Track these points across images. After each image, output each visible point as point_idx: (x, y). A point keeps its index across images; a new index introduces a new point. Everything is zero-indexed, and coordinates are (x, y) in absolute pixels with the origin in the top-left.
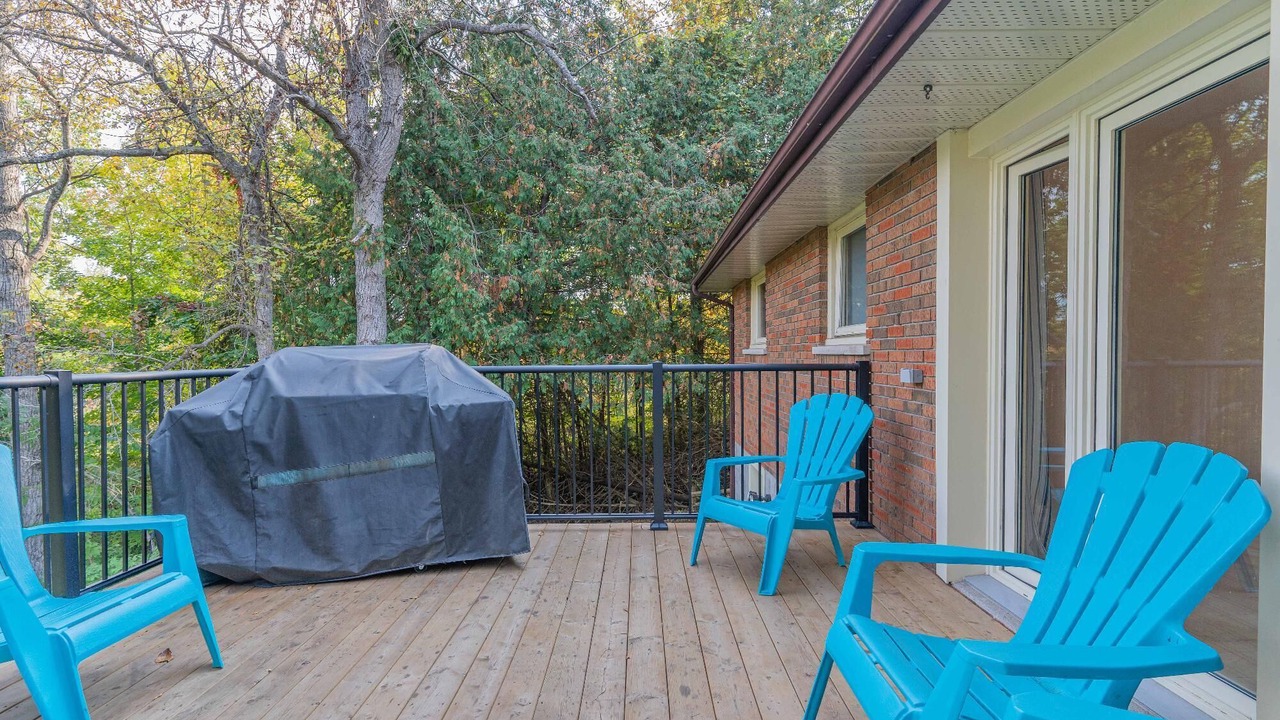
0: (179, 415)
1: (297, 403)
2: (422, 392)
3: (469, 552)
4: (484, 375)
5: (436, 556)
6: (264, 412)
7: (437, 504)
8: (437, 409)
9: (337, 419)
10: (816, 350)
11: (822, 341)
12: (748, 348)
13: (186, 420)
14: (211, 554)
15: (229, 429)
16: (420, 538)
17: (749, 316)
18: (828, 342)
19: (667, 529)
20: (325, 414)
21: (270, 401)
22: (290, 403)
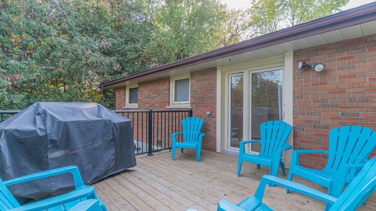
0: (11, 131)
1: (69, 123)
2: (109, 118)
3: (120, 169)
4: (118, 113)
5: (112, 172)
6: (54, 128)
7: (114, 154)
8: (114, 124)
9: (83, 129)
10: (167, 107)
11: (169, 105)
12: (125, 106)
13: (14, 133)
14: (30, 190)
15: (40, 135)
16: (109, 167)
17: (125, 97)
18: (170, 105)
19: (153, 155)
20: (79, 127)
21: (56, 123)
22: (66, 123)
